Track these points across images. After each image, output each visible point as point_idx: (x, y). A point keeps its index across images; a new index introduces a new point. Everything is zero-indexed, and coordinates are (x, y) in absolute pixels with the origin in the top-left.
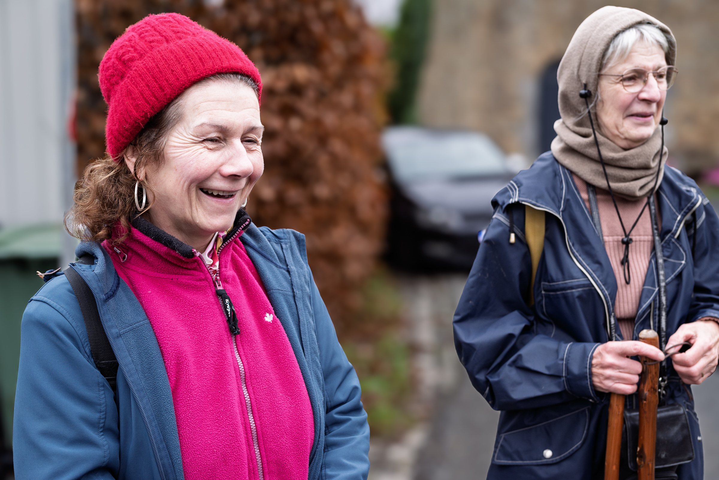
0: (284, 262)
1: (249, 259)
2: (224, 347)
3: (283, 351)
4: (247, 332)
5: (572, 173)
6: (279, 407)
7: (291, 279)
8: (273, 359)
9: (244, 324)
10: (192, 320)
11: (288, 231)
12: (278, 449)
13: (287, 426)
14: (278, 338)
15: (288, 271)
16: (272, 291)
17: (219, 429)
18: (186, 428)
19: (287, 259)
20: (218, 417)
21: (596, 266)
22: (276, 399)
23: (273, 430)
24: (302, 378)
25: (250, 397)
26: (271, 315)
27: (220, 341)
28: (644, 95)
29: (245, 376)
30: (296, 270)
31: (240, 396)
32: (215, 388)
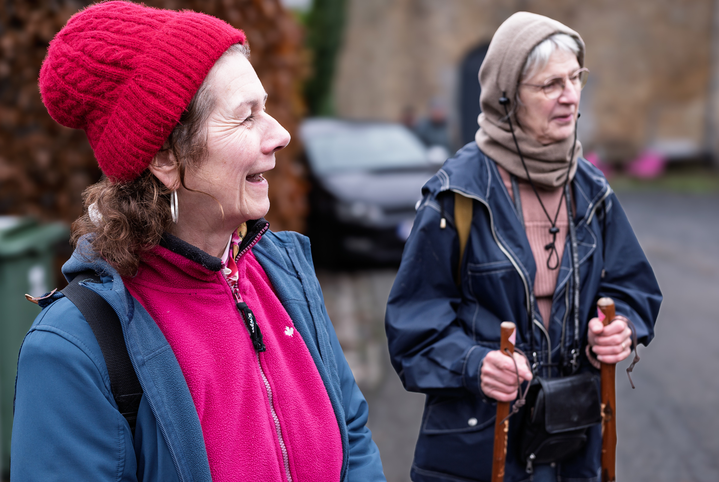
0: (292, 268)
1: (259, 265)
2: (250, 367)
3: (306, 367)
4: (271, 349)
5: (496, 163)
6: (308, 429)
7: (303, 287)
8: (296, 376)
9: (268, 340)
10: (216, 339)
11: (291, 234)
12: (311, 474)
13: (318, 449)
14: (301, 353)
15: (300, 279)
16: (288, 301)
17: (252, 459)
18: (219, 462)
19: (295, 265)
20: (249, 445)
21: (518, 250)
22: (304, 419)
23: (305, 454)
24: (327, 395)
25: (279, 419)
26: (292, 328)
27: (247, 360)
28: (564, 100)
29: (272, 397)
30: (306, 277)
31: (270, 419)
32: (244, 413)
